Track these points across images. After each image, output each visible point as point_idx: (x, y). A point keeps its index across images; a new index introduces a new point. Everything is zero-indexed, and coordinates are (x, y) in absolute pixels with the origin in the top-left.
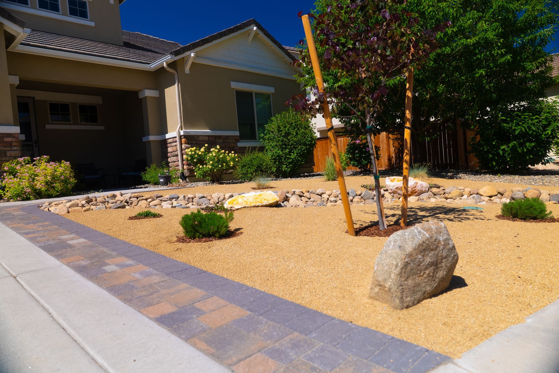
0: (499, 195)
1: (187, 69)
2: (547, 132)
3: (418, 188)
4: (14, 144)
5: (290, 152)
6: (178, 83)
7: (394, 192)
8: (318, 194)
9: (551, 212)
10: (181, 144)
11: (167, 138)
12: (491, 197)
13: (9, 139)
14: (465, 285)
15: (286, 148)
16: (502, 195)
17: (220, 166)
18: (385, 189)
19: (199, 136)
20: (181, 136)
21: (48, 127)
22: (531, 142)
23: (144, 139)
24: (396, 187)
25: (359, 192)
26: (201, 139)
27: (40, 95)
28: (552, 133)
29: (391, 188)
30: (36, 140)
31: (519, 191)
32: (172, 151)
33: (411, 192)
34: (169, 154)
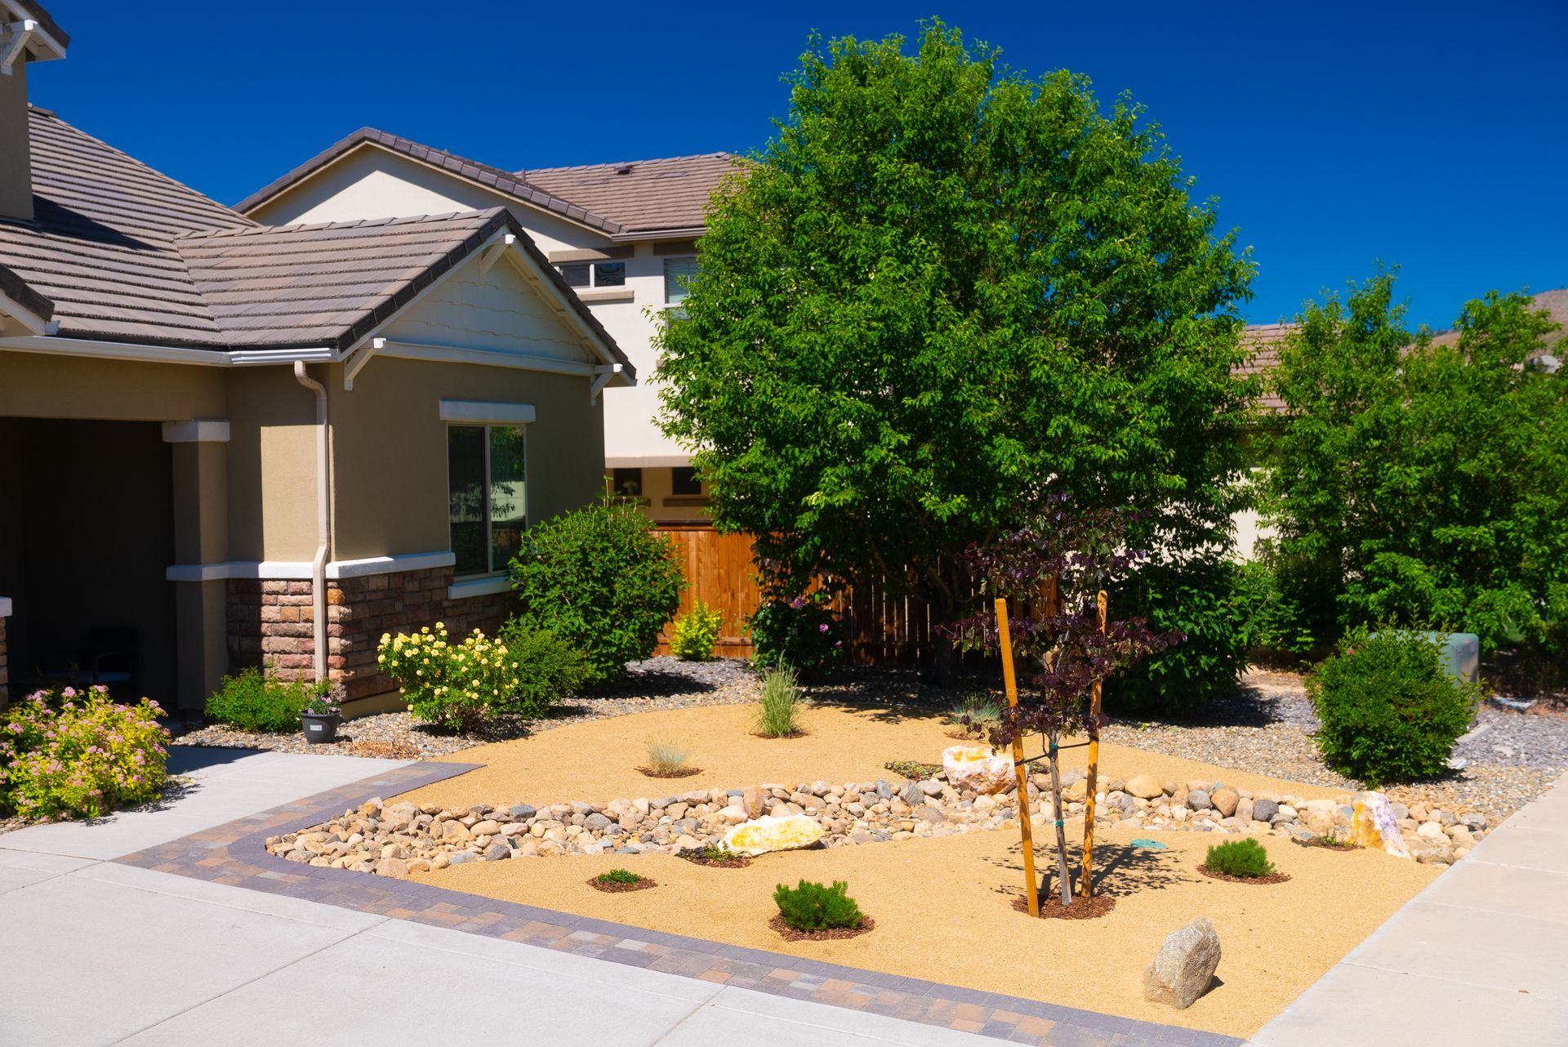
0: (1165, 796)
1: (350, 378)
2: (1240, 636)
5: (612, 626)
6: (328, 423)
7: (962, 786)
8: (814, 794)
9: (1273, 864)
10: (326, 604)
11: (261, 575)
12: (1149, 799)
14: (1221, 984)
15: (604, 615)
16: (1170, 795)
17: (496, 692)
18: (942, 775)
19: (367, 578)
20: (326, 581)
22: (1211, 654)
23: (173, 573)
25: (896, 788)
26: (372, 586)
28: (1249, 639)
29: (956, 775)
31: (1201, 789)
32: (278, 617)
33: (997, 785)
34: (264, 626)
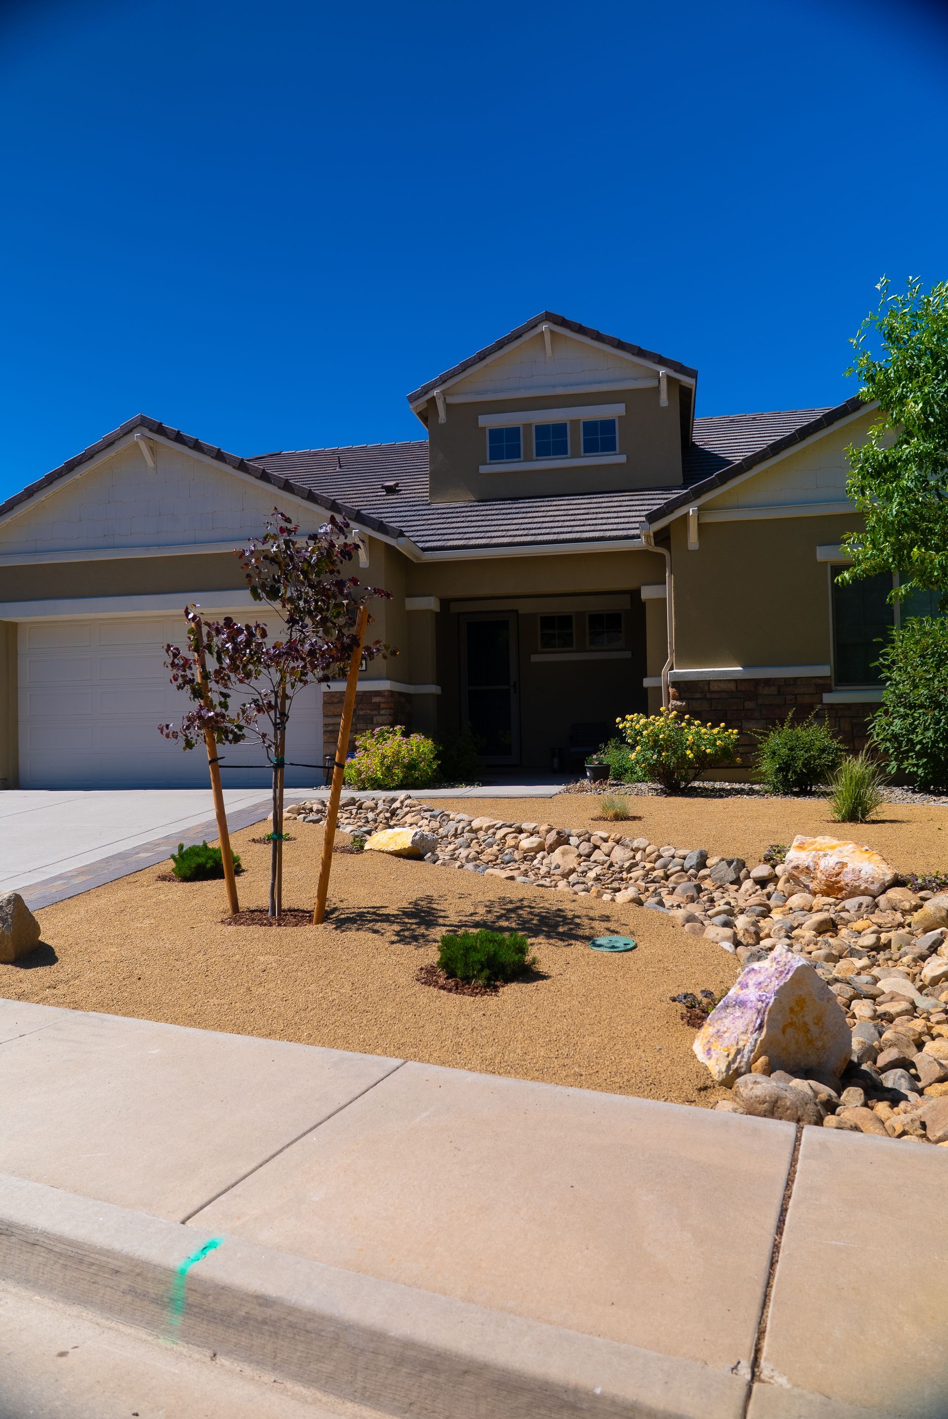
1: (693, 539)
3: (846, 878)
4: (382, 706)
6: (671, 573)
10: (668, 700)
13: (376, 700)
17: (655, 757)
19: (709, 682)
20: (668, 684)
21: (535, 658)
23: (645, 683)
24: (793, 864)
27: (526, 607)
30: (515, 682)
33: (827, 886)
